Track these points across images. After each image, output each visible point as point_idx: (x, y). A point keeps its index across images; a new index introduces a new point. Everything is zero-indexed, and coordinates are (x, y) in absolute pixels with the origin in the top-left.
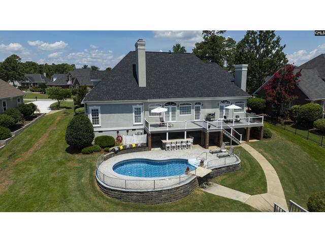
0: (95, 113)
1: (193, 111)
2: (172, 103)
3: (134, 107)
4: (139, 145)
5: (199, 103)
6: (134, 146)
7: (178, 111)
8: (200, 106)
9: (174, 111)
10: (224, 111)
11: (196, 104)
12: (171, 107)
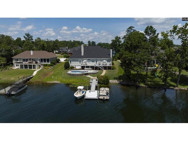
1: (95, 62)
3: (79, 60)
6: (78, 69)
7: (91, 62)
8: (97, 60)
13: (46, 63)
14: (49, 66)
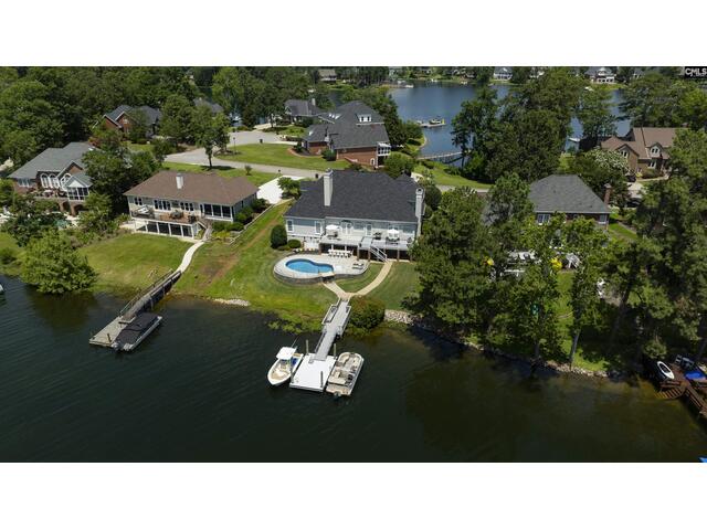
2: (348, 221)
3: (316, 222)
4: (313, 250)
6: (310, 250)
7: (352, 228)
9: (349, 227)
13: (221, 219)
14: (229, 231)
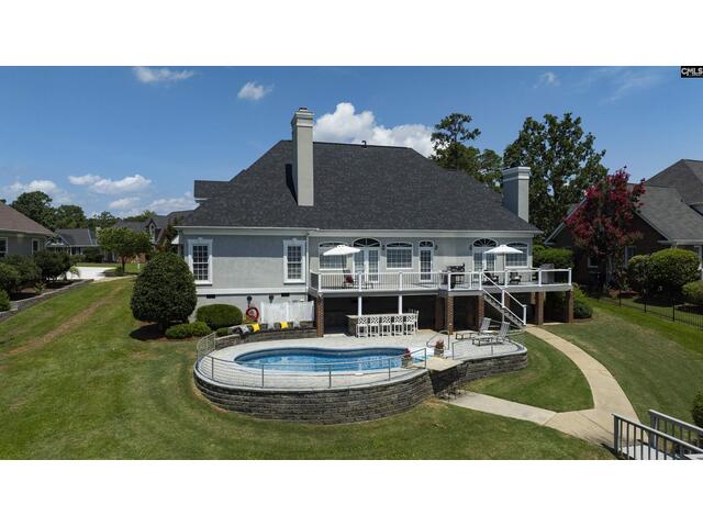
0: (201, 254)
1: (416, 261)
2: (371, 242)
3: (286, 243)
4: (297, 324)
5: (430, 244)
6: (285, 325)
7: (383, 260)
8: (431, 249)
9: (374, 259)
10: (484, 262)
11: (423, 244)
12: (367, 249)
